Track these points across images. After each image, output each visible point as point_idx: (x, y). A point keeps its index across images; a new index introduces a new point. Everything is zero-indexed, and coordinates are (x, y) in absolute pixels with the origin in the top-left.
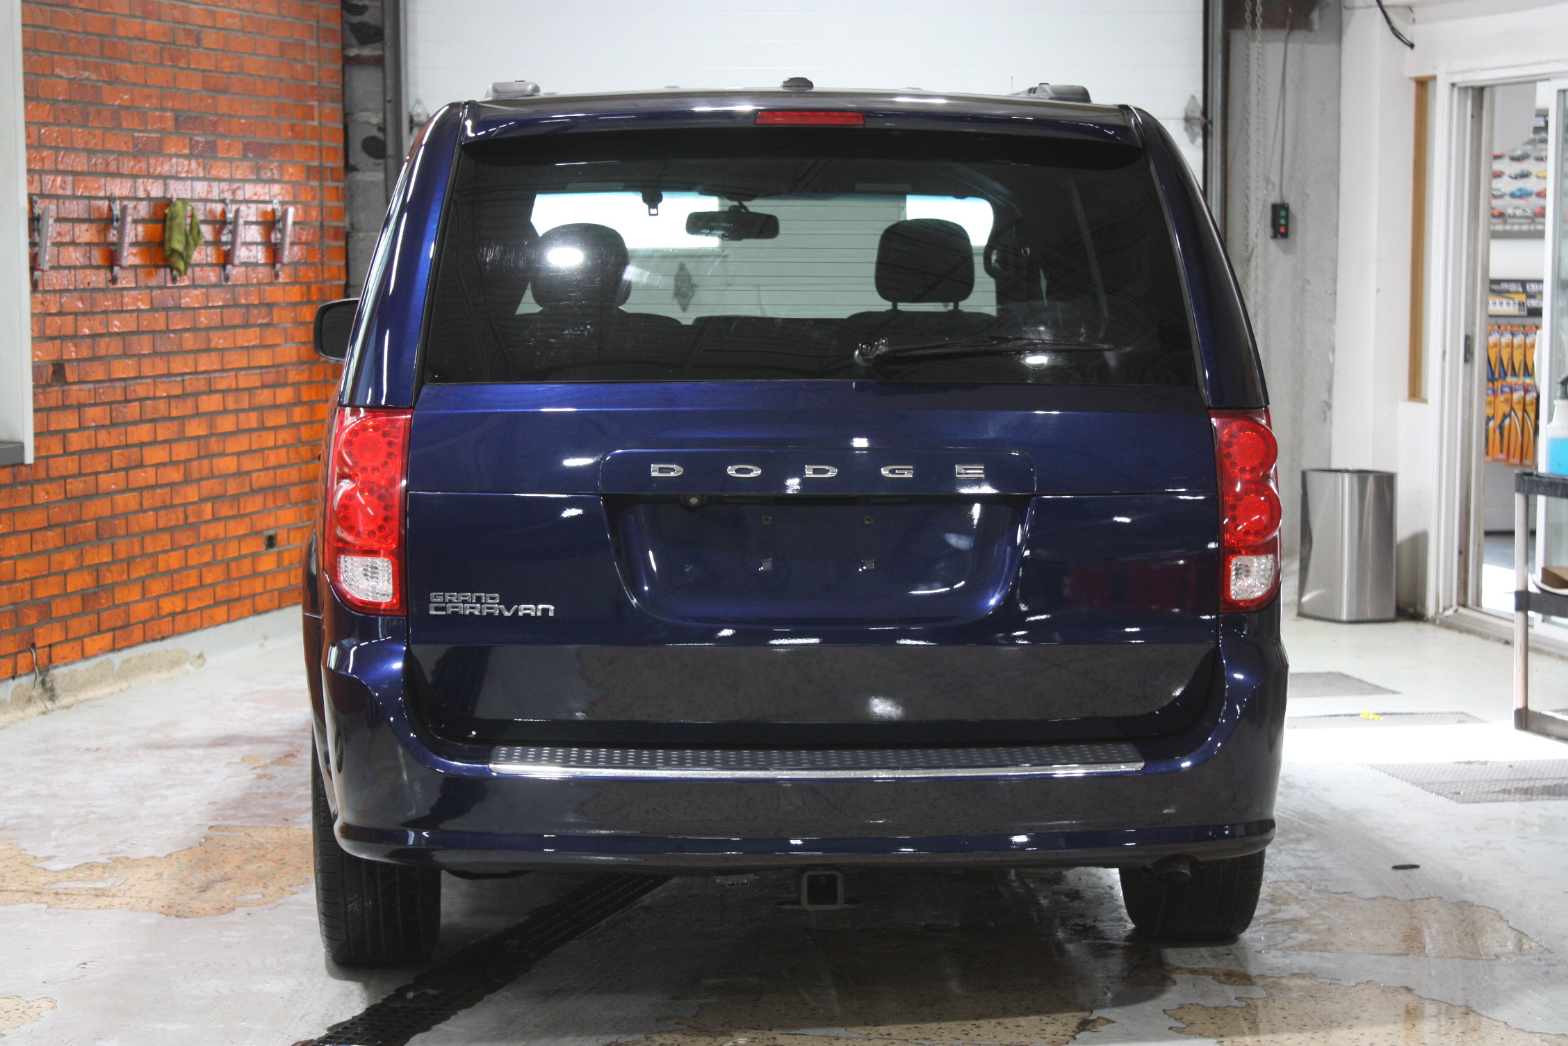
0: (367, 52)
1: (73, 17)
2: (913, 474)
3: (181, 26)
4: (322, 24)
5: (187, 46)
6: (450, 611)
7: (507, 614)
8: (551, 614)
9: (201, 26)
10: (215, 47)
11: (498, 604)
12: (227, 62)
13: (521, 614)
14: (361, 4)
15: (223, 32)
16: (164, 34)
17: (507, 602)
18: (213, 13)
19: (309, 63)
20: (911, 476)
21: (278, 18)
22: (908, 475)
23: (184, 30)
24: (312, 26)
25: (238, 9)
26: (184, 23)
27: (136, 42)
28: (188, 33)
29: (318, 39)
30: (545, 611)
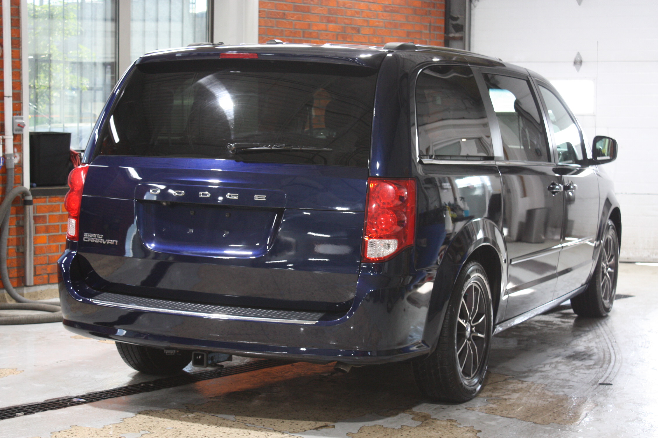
0: (457, 35)
1: (288, 23)
2: (238, 198)
3: (349, 26)
4: (432, 24)
5: (352, 33)
6: (88, 240)
7: (104, 243)
8: (116, 244)
9: (360, 26)
10: (368, 33)
11: (102, 239)
12: (375, 39)
13: (108, 243)
14: (456, 16)
15: (374, 28)
16: (339, 29)
17: (105, 238)
18: (367, 21)
19: (424, 39)
20: (237, 198)
21: (406, 22)
22: (236, 198)
23: (351, 27)
24: (427, 26)
25: (382, 19)
26: (351, 24)
27: (322, 32)
28: (353, 28)
29: (430, 31)
30: (115, 242)
